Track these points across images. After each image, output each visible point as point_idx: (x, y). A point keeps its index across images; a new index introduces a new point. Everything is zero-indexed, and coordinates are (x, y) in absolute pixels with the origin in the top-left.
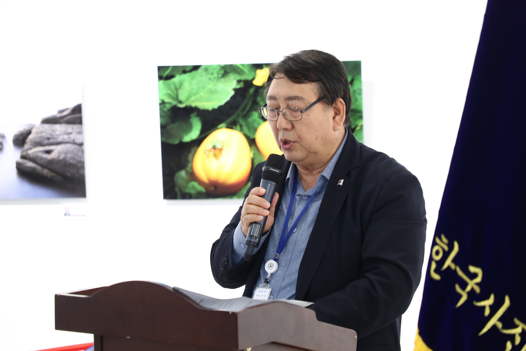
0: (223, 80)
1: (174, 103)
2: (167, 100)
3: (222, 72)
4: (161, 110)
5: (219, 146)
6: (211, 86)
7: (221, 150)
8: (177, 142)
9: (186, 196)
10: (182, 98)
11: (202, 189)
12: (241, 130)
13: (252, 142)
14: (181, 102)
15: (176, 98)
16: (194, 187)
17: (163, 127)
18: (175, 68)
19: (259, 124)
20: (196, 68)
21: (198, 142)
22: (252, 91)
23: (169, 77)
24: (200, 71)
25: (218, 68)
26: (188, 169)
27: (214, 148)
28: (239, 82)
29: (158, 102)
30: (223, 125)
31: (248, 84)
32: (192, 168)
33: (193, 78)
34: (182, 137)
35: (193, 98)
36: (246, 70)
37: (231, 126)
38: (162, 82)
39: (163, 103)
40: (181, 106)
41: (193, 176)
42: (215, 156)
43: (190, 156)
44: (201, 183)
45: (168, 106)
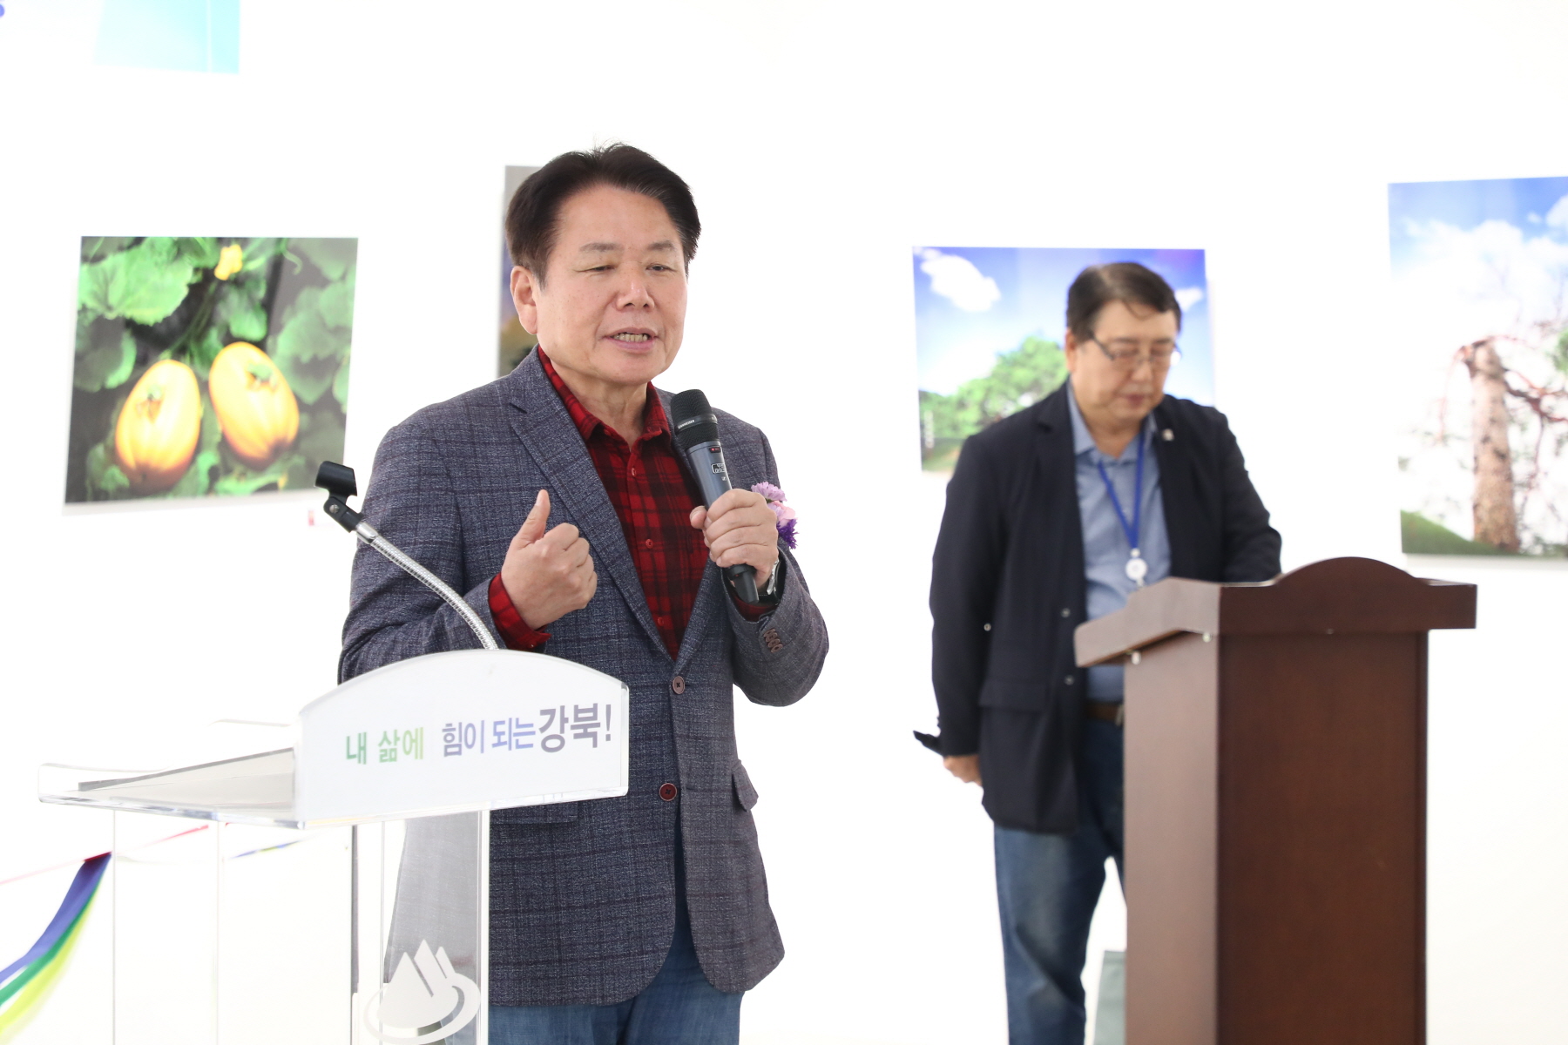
0: (175, 266)
1: (101, 309)
2: (91, 303)
3: (175, 250)
4: (80, 323)
5: (157, 397)
6: (155, 277)
7: (159, 403)
8: (96, 388)
9: (100, 496)
10: (113, 299)
11: (123, 480)
12: (192, 363)
13: (204, 387)
14: (110, 308)
15: (103, 299)
16: (113, 478)
17: (79, 358)
18: (108, 239)
19: (216, 353)
20: (138, 241)
21: (127, 388)
22: (212, 287)
23: (98, 258)
24: (144, 246)
25: (169, 243)
26: (109, 441)
27: (150, 398)
28: (196, 270)
29: (76, 307)
30: (166, 354)
31: (207, 275)
32: (114, 439)
33: (132, 261)
34: (104, 379)
35: (129, 301)
36: (207, 248)
37: (180, 353)
38: (86, 267)
39: (84, 310)
40: (111, 316)
41: (114, 456)
42: (151, 415)
43: (114, 416)
44: (124, 468)
45: (91, 317)
